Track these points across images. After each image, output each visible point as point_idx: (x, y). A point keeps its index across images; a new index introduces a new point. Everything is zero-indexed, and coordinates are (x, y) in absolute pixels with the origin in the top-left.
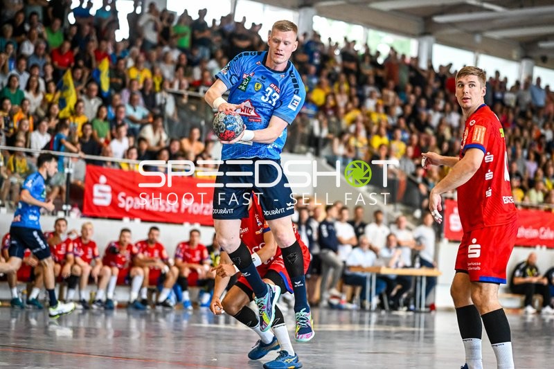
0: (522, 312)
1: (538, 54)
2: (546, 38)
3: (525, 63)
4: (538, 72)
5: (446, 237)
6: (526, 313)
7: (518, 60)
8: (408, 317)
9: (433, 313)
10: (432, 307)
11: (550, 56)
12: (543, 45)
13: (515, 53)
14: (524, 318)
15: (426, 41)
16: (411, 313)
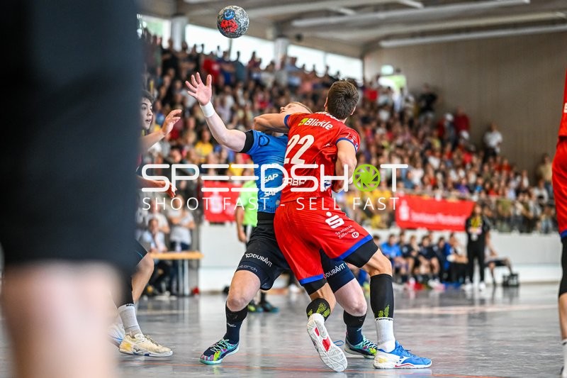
0: (286, 292)
1: (293, 33)
2: (300, 16)
3: (280, 42)
4: (294, 51)
5: (207, 218)
6: (290, 293)
7: (274, 40)
8: (171, 301)
9: (197, 296)
10: (195, 291)
11: (305, 34)
12: (297, 23)
13: (270, 33)
14: (288, 297)
15: (179, 22)
16: (174, 298)
